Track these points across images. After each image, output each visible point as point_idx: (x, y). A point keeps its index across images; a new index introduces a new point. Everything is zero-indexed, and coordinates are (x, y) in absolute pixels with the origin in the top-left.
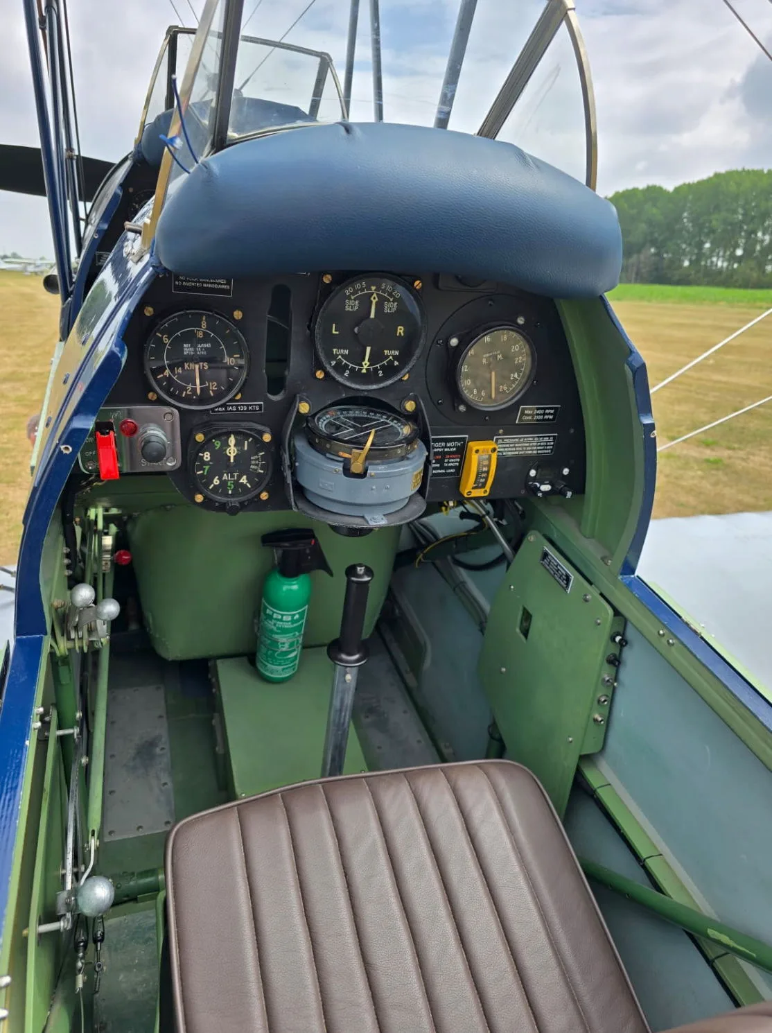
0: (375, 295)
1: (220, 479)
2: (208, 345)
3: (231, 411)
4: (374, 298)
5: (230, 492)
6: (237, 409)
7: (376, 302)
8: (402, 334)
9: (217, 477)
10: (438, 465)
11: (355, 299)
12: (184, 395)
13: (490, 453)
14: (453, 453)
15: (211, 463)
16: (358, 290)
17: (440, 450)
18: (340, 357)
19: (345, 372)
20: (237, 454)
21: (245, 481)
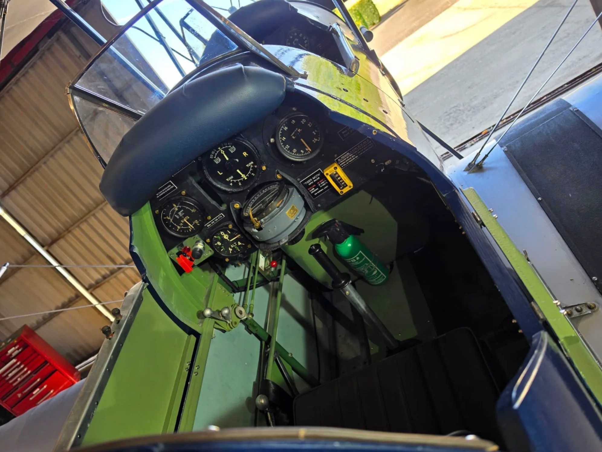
0: (222, 151)
1: (231, 248)
2: (182, 211)
3: (213, 223)
4: (222, 152)
5: (239, 250)
6: (215, 221)
7: (224, 153)
8: (247, 155)
9: (229, 248)
10: (317, 189)
11: (217, 157)
12: (190, 231)
13: (335, 170)
14: (318, 181)
15: (223, 245)
16: (214, 154)
17: (312, 183)
18: (231, 180)
19: (239, 184)
20: (229, 237)
21: (241, 244)
